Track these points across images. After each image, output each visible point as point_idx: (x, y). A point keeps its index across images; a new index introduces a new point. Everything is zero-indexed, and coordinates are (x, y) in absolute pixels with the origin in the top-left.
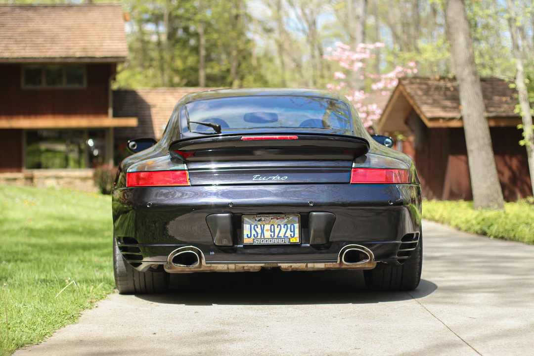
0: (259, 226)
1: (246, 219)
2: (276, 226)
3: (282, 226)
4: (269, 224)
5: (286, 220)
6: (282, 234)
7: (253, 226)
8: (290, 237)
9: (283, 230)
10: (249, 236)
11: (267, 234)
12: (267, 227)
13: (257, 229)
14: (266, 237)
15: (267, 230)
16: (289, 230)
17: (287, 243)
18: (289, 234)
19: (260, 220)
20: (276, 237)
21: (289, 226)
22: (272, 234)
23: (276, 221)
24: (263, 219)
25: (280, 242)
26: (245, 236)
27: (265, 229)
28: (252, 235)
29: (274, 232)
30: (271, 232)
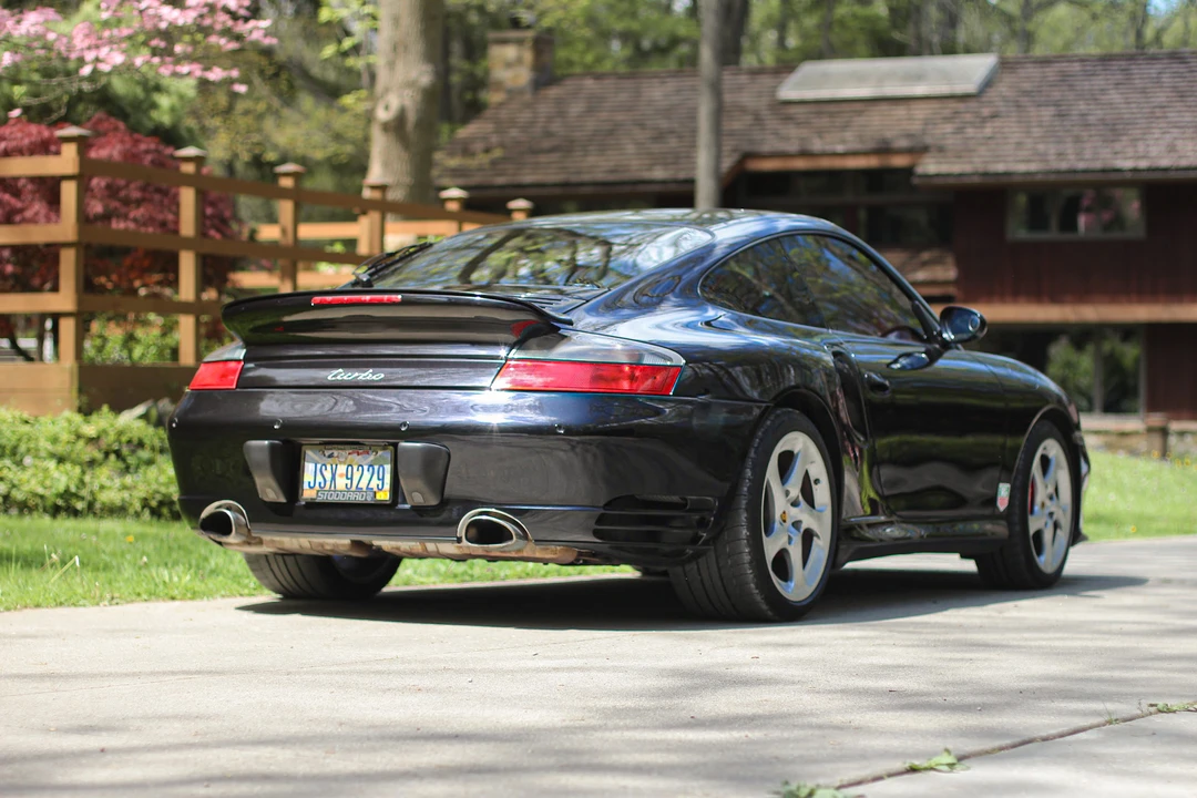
0: (329, 467)
1: (309, 453)
2: (355, 468)
3: (366, 467)
4: (344, 463)
5: (372, 457)
6: (363, 485)
7: (319, 466)
8: (375, 489)
9: (367, 475)
10: (312, 485)
11: (341, 483)
12: (342, 469)
13: (325, 473)
14: (338, 487)
15: (341, 475)
16: (376, 475)
17: (369, 499)
18: (375, 483)
19: (331, 456)
20: (354, 488)
21: (376, 467)
22: (349, 481)
23: (356, 458)
24: (336, 453)
25: (359, 498)
26: (306, 486)
27: (338, 472)
28: (317, 485)
29: (352, 479)
30: (347, 478)
